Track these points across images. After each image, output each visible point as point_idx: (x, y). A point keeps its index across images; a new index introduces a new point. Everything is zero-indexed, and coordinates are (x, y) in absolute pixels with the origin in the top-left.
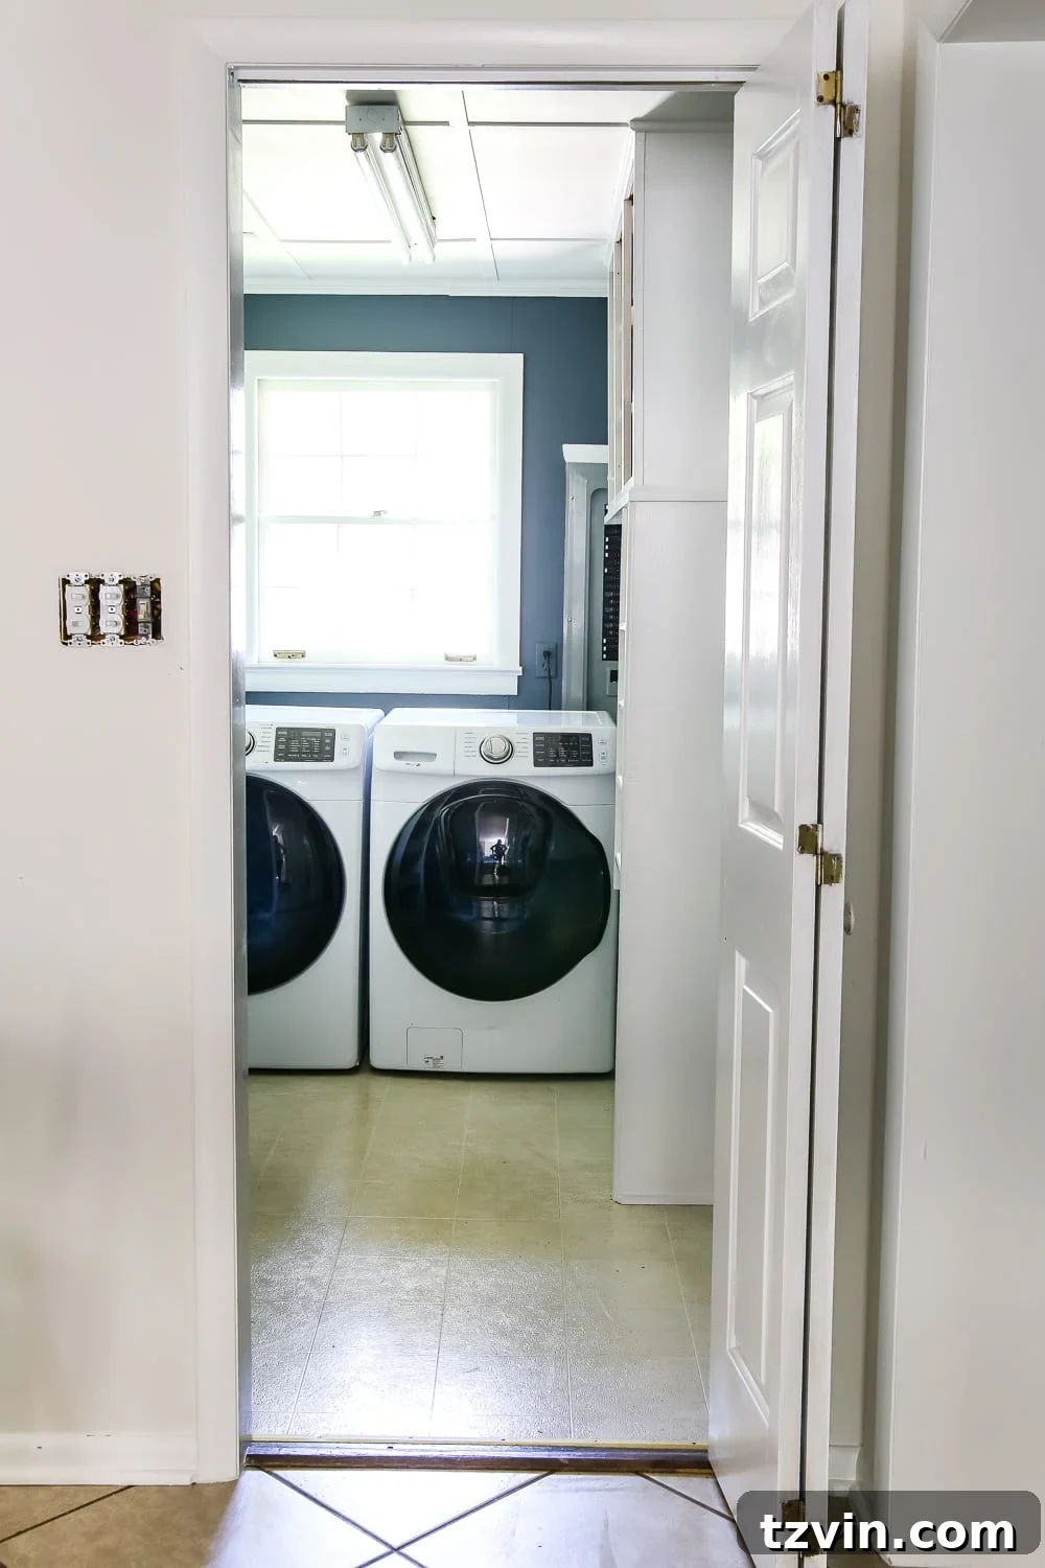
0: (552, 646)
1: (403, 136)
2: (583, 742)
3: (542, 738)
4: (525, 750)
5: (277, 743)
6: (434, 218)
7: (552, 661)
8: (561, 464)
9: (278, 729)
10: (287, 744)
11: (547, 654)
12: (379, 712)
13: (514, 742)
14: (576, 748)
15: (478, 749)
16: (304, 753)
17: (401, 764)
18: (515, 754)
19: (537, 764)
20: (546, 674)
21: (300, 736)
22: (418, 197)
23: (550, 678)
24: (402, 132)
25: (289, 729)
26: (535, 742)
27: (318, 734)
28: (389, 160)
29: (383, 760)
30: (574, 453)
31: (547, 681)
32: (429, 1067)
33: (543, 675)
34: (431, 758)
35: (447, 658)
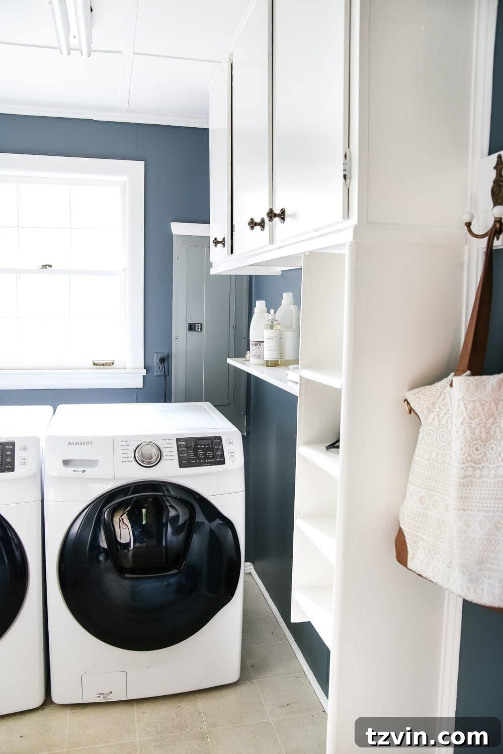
0: (165, 355)
2: (216, 444)
3: (184, 443)
4: (171, 454)
7: (166, 364)
8: (170, 235)
11: (162, 360)
13: (161, 447)
14: (212, 449)
15: (132, 455)
17: (69, 470)
18: (164, 457)
19: (181, 465)
20: (162, 373)
26: (178, 446)
29: (54, 468)
30: (179, 229)
31: (164, 378)
32: (101, 700)
33: (159, 374)
34: (92, 463)
35: (94, 364)
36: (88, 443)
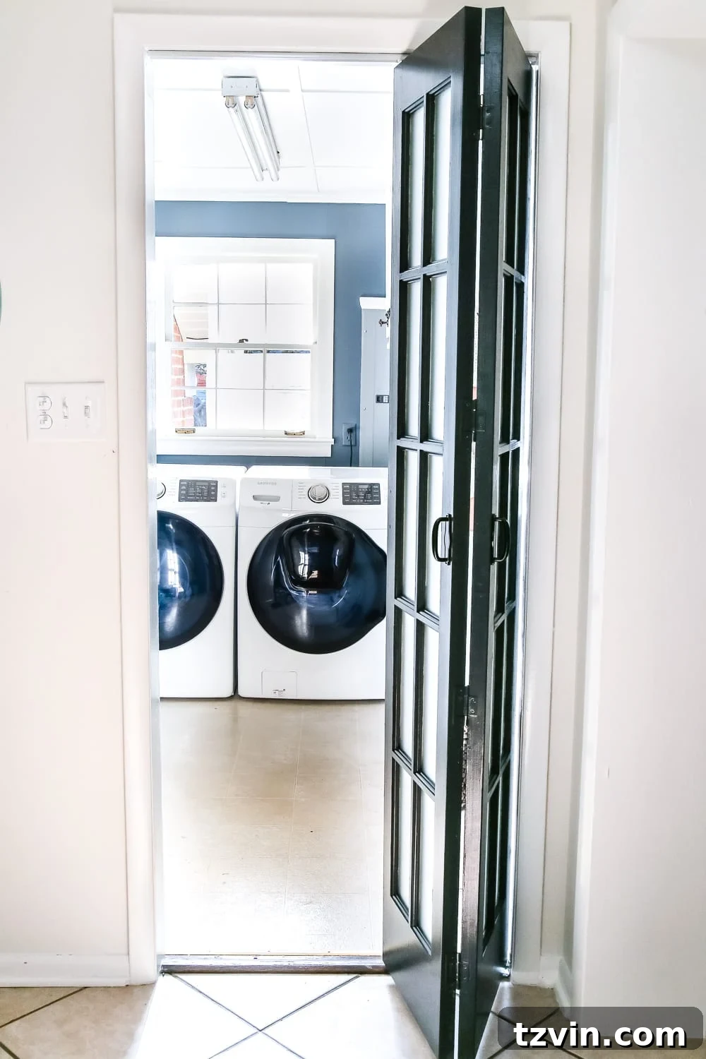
0: (353, 426)
1: (259, 99)
2: (374, 489)
3: (348, 487)
4: (337, 494)
5: (180, 490)
6: (278, 152)
7: (353, 435)
8: (358, 311)
9: (181, 481)
10: (187, 490)
11: (350, 431)
12: (243, 468)
13: (330, 489)
14: (369, 492)
15: (307, 493)
16: (198, 496)
17: (258, 503)
18: (330, 497)
19: (344, 503)
20: (349, 443)
21: (195, 485)
22: (268, 135)
23: (351, 446)
24: (259, 96)
25: (188, 481)
26: (343, 489)
27: (207, 484)
28: (251, 115)
30: (366, 303)
31: (350, 448)
32: (276, 697)
33: (347, 444)
34: (277, 499)
35: (286, 434)
36: (273, 484)
